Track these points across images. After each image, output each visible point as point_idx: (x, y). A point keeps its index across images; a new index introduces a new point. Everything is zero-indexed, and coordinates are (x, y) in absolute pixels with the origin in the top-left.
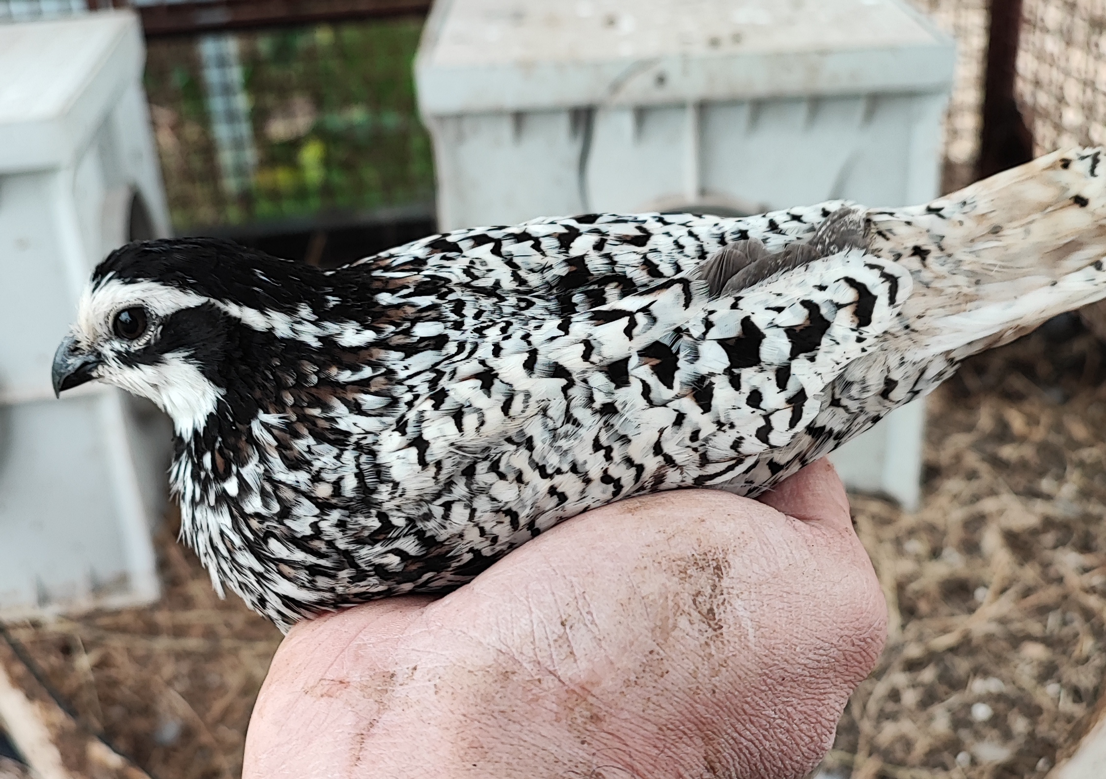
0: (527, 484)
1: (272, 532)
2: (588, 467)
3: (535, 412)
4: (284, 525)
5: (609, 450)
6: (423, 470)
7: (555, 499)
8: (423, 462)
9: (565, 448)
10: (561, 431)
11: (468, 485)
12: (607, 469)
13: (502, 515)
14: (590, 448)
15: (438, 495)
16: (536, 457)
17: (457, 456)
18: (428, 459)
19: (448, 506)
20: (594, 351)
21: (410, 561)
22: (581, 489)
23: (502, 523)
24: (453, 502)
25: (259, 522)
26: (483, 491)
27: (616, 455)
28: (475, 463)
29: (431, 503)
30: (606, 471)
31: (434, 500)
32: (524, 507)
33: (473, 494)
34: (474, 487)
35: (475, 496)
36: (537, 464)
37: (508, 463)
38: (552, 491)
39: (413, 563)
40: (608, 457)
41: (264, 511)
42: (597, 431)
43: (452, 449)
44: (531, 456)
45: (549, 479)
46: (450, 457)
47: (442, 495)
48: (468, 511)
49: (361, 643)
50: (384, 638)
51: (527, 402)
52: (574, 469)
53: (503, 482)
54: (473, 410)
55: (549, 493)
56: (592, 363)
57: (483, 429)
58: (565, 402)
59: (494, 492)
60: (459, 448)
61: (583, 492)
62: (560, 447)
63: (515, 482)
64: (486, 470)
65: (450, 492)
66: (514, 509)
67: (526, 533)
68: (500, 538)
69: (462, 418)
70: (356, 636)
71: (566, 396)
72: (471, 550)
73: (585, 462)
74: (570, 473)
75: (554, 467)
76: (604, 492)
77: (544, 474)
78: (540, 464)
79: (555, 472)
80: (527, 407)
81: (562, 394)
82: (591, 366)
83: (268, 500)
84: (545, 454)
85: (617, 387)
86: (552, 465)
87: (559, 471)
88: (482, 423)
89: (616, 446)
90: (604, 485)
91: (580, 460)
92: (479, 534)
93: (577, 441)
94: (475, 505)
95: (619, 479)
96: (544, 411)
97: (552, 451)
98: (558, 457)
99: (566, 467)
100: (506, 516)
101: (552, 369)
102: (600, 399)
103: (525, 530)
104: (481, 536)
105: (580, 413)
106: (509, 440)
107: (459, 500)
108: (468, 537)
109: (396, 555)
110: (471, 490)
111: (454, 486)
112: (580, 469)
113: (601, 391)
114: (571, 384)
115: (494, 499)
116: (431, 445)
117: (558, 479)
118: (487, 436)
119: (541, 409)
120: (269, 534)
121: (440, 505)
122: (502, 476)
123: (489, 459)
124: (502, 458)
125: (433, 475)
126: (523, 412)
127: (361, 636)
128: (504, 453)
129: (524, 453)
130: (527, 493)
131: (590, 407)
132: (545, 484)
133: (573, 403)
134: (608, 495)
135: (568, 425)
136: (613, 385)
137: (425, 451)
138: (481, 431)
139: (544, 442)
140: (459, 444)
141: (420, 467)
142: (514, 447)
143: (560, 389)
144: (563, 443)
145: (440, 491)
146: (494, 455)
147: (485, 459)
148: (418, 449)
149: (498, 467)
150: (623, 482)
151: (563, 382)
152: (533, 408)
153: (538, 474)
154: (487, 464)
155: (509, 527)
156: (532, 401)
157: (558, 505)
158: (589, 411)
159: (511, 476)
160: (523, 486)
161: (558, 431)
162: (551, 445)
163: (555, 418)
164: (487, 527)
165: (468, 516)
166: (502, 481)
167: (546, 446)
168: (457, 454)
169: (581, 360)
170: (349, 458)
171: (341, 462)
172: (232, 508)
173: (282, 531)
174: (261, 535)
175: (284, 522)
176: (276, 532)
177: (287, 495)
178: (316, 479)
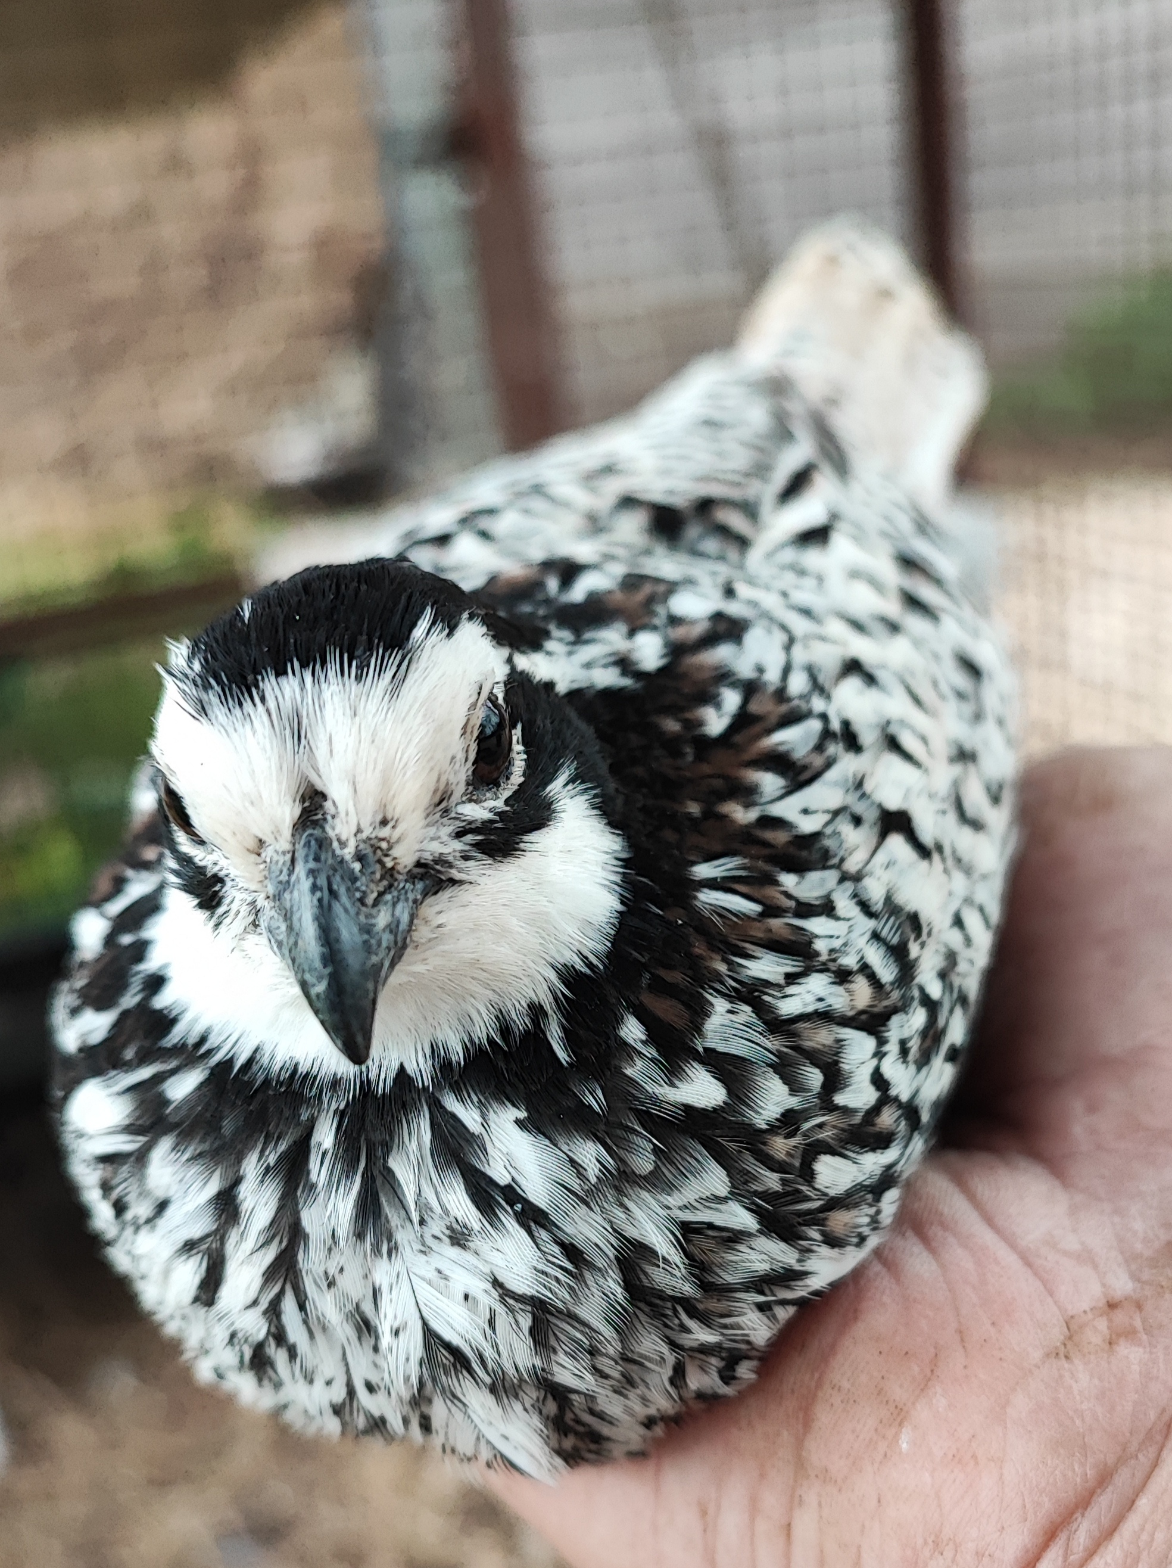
1: (816, 1141)
4: (836, 1108)
6: (931, 866)
18: (924, 840)
19: (959, 921)
24: (959, 910)
25: (787, 1135)
41: (795, 1103)
57: (932, 749)
83: (794, 1071)
88: (924, 741)
94: (978, 899)
107: (964, 901)
116: (910, 815)
120: (813, 1150)
121: (951, 927)
137: (911, 830)
138: (934, 754)
170: (844, 905)
171: (844, 919)
172: (719, 1139)
173: (834, 1127)
174: (797, 1163)
175: (835, 1102)
176: (826, 1135)
177: (822, 1037)
178: (843, 977)
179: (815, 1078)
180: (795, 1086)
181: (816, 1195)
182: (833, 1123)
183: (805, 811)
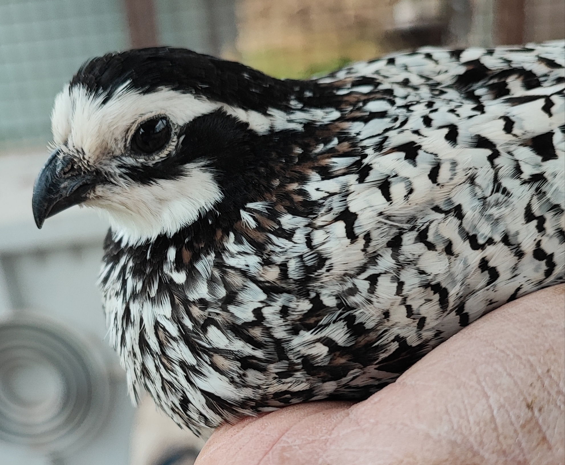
0: (457, 256)
1: (213, 319)
2: (520, 239)
3: (463, 180)
4: (228, 311)
5: (541, 220)
6: (352, 243)
7: (486, 277)
8: (351, 236)
9: (496, 217)
10: (492, 199)
11: (395, 256)
12: (540, 241)
13: (430, 292)
14: (521, 218)
15: (363, 269)
16: (467, 226)
17: (385, 226)
18: (357, 231)
19: (373, 280)
20: (515, 125)
21: (338, 353)
22: (512, 264)
23: (430, 300)
24: (379, 275)
25: (200, 309)
26: (410, 263)
27: (549, 226)
28: (401, 234)
29: (355, 277)
30: (538, 244)
31: (358, 274)
32: (454, 282)
33: (401, 266)
34: (401, 258)
35: (403, 268)
36: (468, 234)
37: (436, 232)
38: (484, 265)
39: (341, 356)
40: (541, 228)
41: (208, 297)
42: (529, 199)
43: (380, 219)
44: (461, 224)
45: (480, 250)
46: (379, 228)
47: (368, 268)
48: (396, 284)
49: (286, 445)
50: (310, 439)
51: (454, 170)
52: (506, 240)
53: (432, 253)
54: (399, 180)
55: (479, 267)
56: (515, 135)
57: (411, 196)
58: (492, 172)
59: (422, 264)
60: (388, 217)
61: (515, 268)
62: (491, 215)
63: (445, 253)
64: (412, 241)
65: (376, 264)
66: (444, 285)
67: (453, 318)
68: (428, 321)
69: (389, 188)
70: (279, 439)
71: (493, 166)
72: (397, 338)
73: (517, 233)
74: (502, 244)
75: (486, 237)
76: (536, 270)
77: (475, 245)
78: (471, 234)
79: (487, 242)
80: (455, 174)
81: (488, 163)
82: (514, 138)
83: (215, 285)
84: (475, 222)
85: (544, 160)
86: (483, 235)
87: (490, 241)
88: (411, 191)
89: (549, 216)
90: (537, 262)
91: (512, 229)
92: (406, 314)
93: (509, 209)
94: (402, 279)
95: (552, 255)
96: (472, 180)
97: (483, 220)
98: (489, 226)
99: (497, 238)
100: (435, 293)
101: (475, 141)
102: (528, 171)
103: (454, 313)
104: (408, 316)
105: (507, 183)
106: (437, 209)
107: (386, 273)
108: (394, 317)
109: (325, 345)
110: (397, 261)
111: (379, 258)
112: (512, 240)
113: (527, 163)
114: (496, 154)
115: (422, 272)
116: (359, 216)
117: (490, 250)
118: (416, 204)
119: (469, 178)
120: (210, 321)
121: (366, 279)
122: (431, 247)
123: (416, 229)
124: (430, 227)
125: (362, 247)
126: (451, 179)
127: (284, 438)
128: (431, 222)
129: (453, 221)
130: (458, 267)
131: (518, 178)
132: (476, 257)
133: (500, 173)
134: (540, 275)
135: (497, 194)
136: (540, 158)
137: (353, 224)
138: (410, 199)
139: (474, 209)
140: (388, 213)
141: (349, 240)
142: (443, 215)
143: (486, 158)
144: (494, 211)
145: (365, 264)
146: (421, 225)
147: (412, 229)
148: (345, 222)
149: (427, 237)
150: (556, 259)
151: (488, 152)
152: (461, 177)
153: (469, 245)
154: (414, 234)
155: (438, 307)
156: (459, 169)
157: (488, 284)
158: (518, 182)
159: (440, 247)
160: (453, 258)
161: (488, 199)
162: (482, 213)
163: (484, 186)
164: (415, 306)
165: (395, 290)
166: (431, 251)
167: (477, 213)
168: (385, 224)
169: (503, 132)
170: (299, 237)
171: (293, 242)
172: (175, 296)
173: (224, 318)
174: (202, 322)
175: (228, 309)
176: (218, 319)
177: (236, 280)
178: (267, 263)
179: (222, 292)
180: (212, 290)
181: (206, 341)
182: (224, 317)
183: (318, 189)
